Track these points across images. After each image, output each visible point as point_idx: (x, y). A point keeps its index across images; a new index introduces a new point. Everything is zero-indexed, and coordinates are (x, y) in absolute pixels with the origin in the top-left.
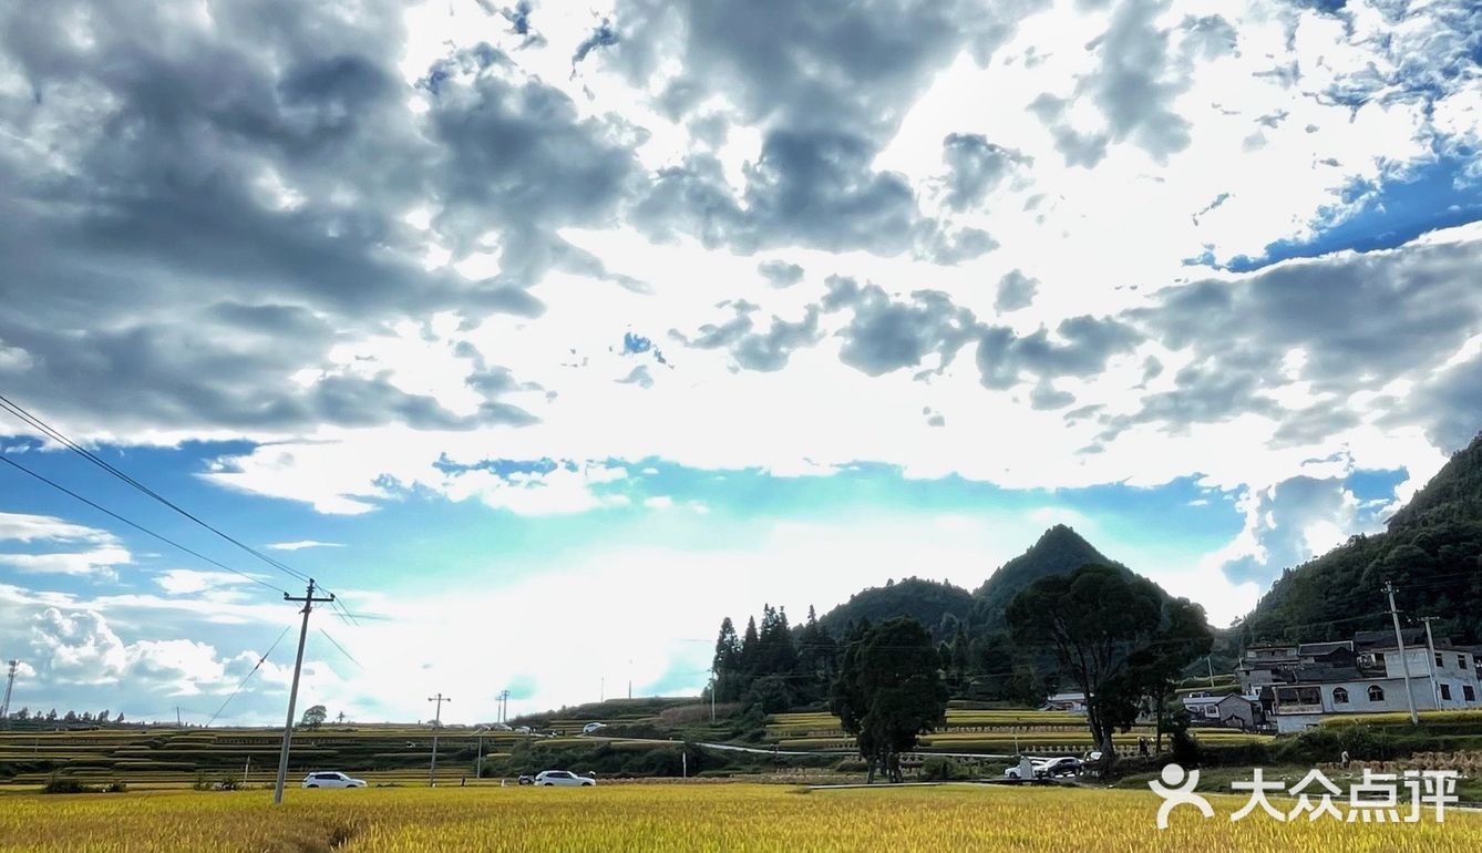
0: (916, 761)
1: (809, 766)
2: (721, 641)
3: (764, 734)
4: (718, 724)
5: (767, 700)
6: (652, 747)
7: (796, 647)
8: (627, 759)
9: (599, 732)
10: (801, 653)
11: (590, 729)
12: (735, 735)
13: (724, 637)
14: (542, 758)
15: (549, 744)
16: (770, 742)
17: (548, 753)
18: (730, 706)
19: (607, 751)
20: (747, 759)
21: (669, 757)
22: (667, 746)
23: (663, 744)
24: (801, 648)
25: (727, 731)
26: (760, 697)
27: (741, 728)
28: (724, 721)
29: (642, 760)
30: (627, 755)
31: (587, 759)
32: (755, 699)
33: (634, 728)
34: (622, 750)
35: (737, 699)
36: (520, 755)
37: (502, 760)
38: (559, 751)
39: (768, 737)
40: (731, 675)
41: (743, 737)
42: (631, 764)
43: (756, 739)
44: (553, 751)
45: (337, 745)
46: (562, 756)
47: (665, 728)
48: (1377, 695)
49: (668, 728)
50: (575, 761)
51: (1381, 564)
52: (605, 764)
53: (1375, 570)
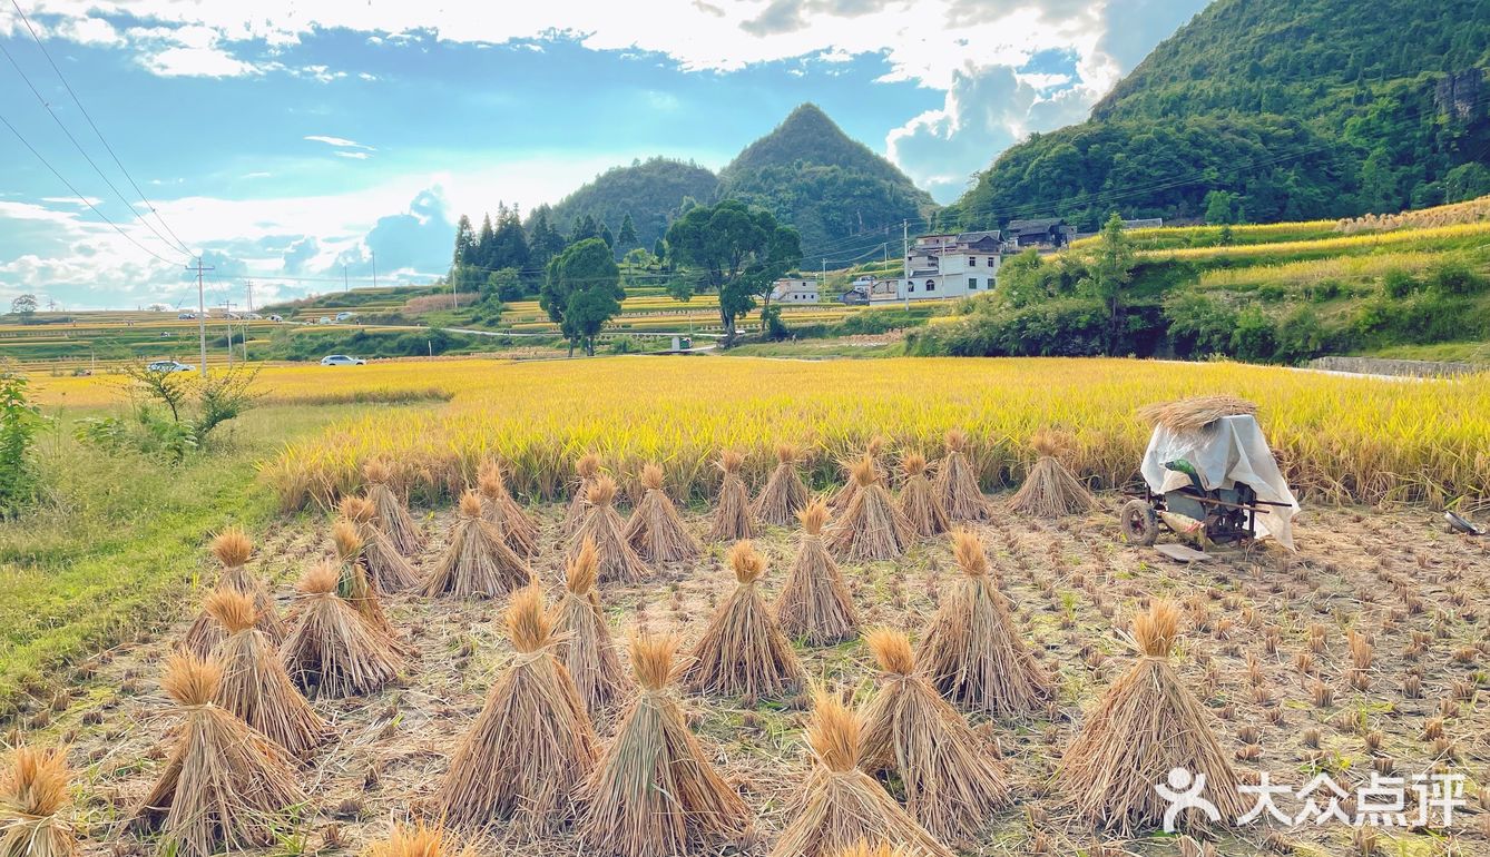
0: (606, 339)
1: (534, 345)
2: (460, 236)
3: (499, 319)
4: (460, 311)
5: (503, 289)
6: (402, 333)
7: (529, 244)
8: (380, 343)
9: (351, 320)
10: (533, 248)
11: (343, 318)
12: (474, 321)
13: (462, 233)
14: (302, 343)
15: (306, 332)
16: (504, 326)
17: (306, 339)
18: (472, 296)
19: (362, 337)
20: (485, 340)
21: (417, 339)
22: (416, 332)
23: (413, 330)
24: (533, 244)
25: (469, 317)
26: (497, 287)
27: (480, 315)
28: (466, 309)
29: (394, 344)
30: (380, 339)
31: (343, 343)
32: (492, 290)
33: (384, 317)
34: (376, 336)
35: (476, 289)
36: (280, 341)
37: (262, 346)
38: (316, 338)
39: (503, 322)
40: (472, 268)
41: (481, 322)
42: (385, 347)
43: (492, 323)
44: (310, 337)
45: (90, 336)
46: (321, 341)
47: (412, 316)
48: (930, 287)
49: (416, 316)
50: (333, 345)
51: (1042, 161)
52: (361, 346)
53: (1037, 166)
